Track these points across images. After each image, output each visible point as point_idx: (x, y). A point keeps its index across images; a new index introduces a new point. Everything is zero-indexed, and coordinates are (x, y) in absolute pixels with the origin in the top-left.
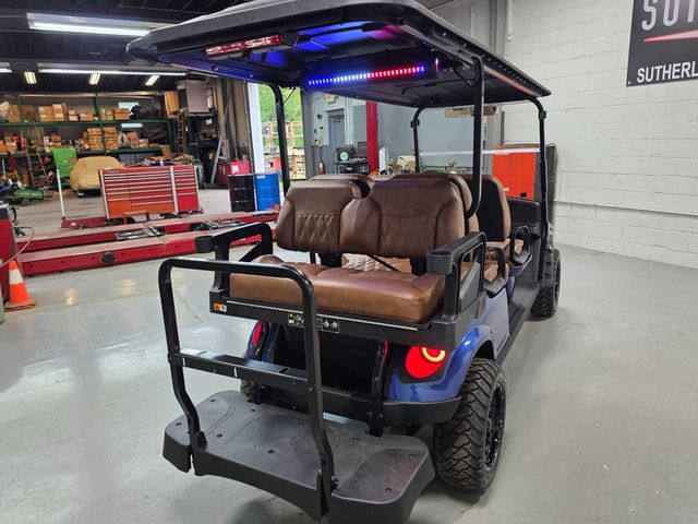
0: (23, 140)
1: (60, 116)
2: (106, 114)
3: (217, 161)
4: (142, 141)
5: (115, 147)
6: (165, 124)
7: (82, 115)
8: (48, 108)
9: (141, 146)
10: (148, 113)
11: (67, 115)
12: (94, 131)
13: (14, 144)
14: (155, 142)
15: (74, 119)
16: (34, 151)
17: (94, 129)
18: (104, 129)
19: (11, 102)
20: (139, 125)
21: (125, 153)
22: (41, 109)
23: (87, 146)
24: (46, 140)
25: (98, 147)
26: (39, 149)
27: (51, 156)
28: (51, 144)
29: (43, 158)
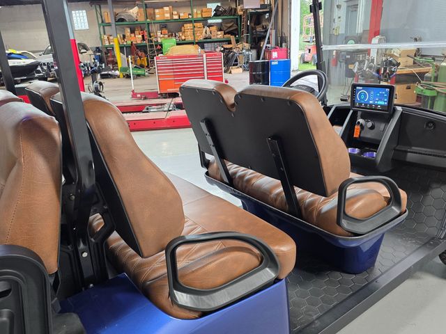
0: (146, 34)
1: (167, 15)
2: (197, 13)
3: (264, 48)
4: (219, 33)
5: (200, 38)
6: (237, 19)
7: (181, 15)
8: (160, 10)
9: (219, 37)
10: (225, 11)
11: (172, 14)
12: (188, 26)
13: (140, 36)
14: (228, 33)
15: (176, 17)
16: (151, 41)
17: (188, 25)
18: (195, 24)
19: (140, 7)
20: (219, 21)
21: (208, 42)
22: (157, 11)
23: (183, 38)
24: (159, 34)
25: (190, 39)
26: (154, 40)
27: (161, 45)
28: (162, 36)
29: (156, 46)
